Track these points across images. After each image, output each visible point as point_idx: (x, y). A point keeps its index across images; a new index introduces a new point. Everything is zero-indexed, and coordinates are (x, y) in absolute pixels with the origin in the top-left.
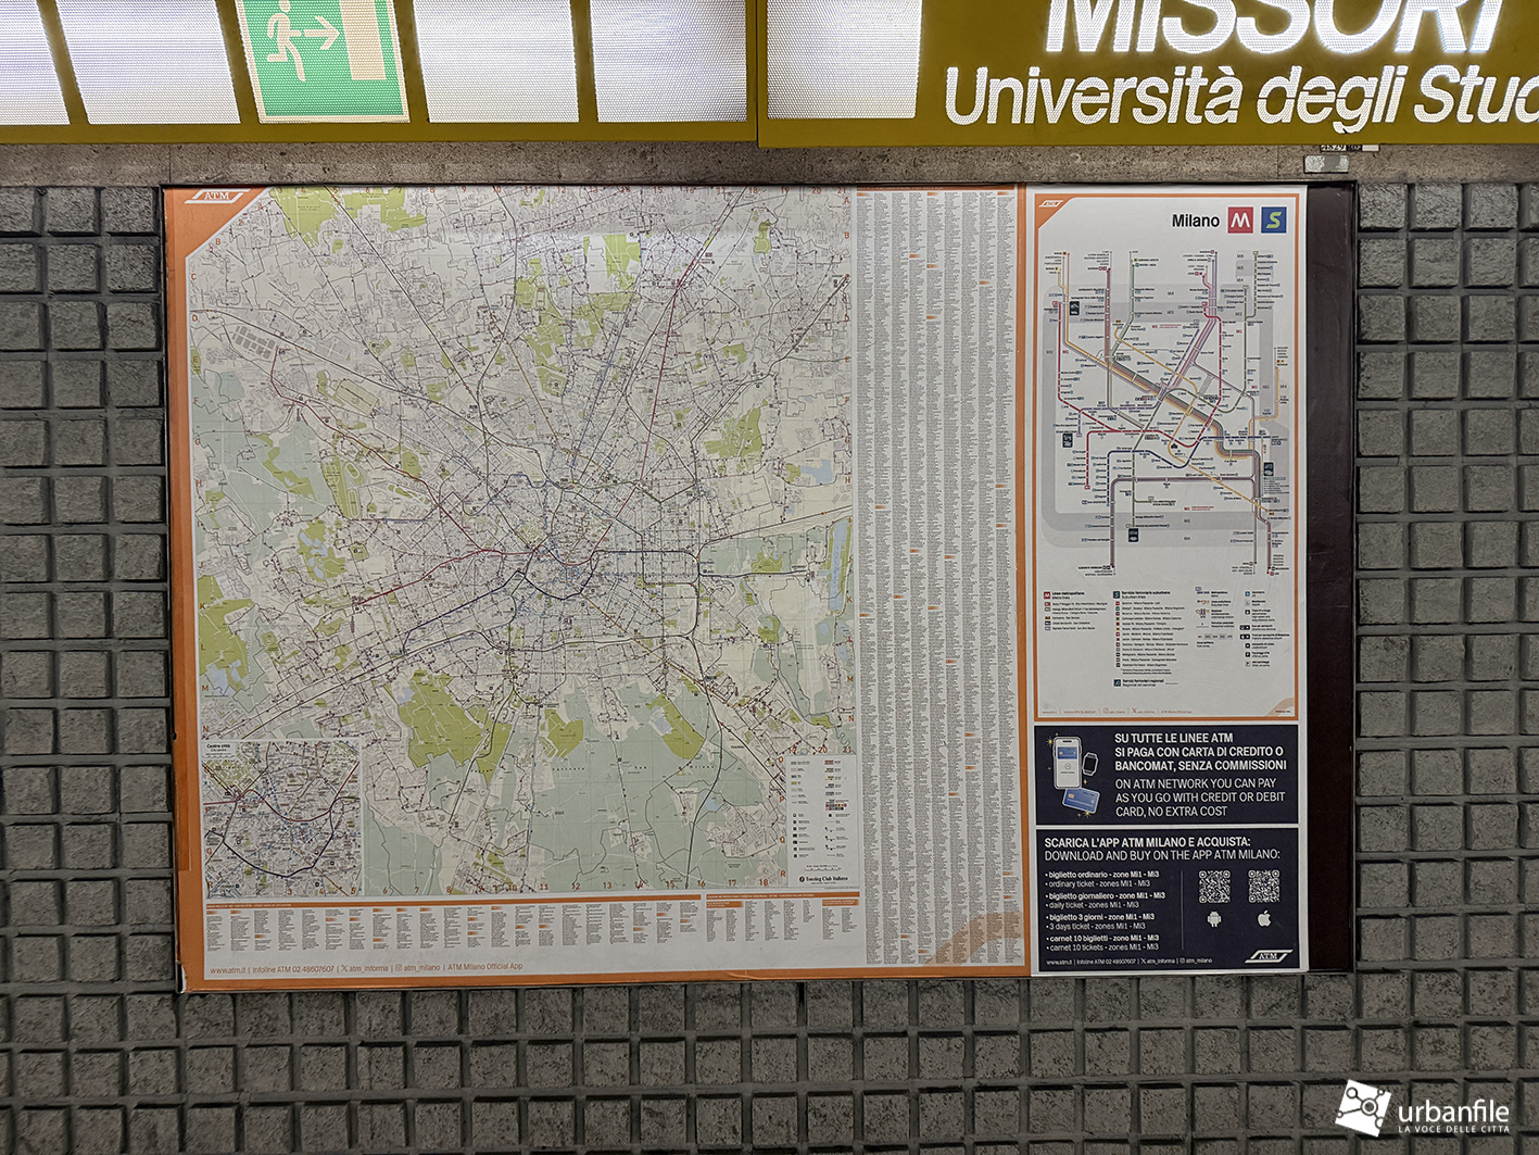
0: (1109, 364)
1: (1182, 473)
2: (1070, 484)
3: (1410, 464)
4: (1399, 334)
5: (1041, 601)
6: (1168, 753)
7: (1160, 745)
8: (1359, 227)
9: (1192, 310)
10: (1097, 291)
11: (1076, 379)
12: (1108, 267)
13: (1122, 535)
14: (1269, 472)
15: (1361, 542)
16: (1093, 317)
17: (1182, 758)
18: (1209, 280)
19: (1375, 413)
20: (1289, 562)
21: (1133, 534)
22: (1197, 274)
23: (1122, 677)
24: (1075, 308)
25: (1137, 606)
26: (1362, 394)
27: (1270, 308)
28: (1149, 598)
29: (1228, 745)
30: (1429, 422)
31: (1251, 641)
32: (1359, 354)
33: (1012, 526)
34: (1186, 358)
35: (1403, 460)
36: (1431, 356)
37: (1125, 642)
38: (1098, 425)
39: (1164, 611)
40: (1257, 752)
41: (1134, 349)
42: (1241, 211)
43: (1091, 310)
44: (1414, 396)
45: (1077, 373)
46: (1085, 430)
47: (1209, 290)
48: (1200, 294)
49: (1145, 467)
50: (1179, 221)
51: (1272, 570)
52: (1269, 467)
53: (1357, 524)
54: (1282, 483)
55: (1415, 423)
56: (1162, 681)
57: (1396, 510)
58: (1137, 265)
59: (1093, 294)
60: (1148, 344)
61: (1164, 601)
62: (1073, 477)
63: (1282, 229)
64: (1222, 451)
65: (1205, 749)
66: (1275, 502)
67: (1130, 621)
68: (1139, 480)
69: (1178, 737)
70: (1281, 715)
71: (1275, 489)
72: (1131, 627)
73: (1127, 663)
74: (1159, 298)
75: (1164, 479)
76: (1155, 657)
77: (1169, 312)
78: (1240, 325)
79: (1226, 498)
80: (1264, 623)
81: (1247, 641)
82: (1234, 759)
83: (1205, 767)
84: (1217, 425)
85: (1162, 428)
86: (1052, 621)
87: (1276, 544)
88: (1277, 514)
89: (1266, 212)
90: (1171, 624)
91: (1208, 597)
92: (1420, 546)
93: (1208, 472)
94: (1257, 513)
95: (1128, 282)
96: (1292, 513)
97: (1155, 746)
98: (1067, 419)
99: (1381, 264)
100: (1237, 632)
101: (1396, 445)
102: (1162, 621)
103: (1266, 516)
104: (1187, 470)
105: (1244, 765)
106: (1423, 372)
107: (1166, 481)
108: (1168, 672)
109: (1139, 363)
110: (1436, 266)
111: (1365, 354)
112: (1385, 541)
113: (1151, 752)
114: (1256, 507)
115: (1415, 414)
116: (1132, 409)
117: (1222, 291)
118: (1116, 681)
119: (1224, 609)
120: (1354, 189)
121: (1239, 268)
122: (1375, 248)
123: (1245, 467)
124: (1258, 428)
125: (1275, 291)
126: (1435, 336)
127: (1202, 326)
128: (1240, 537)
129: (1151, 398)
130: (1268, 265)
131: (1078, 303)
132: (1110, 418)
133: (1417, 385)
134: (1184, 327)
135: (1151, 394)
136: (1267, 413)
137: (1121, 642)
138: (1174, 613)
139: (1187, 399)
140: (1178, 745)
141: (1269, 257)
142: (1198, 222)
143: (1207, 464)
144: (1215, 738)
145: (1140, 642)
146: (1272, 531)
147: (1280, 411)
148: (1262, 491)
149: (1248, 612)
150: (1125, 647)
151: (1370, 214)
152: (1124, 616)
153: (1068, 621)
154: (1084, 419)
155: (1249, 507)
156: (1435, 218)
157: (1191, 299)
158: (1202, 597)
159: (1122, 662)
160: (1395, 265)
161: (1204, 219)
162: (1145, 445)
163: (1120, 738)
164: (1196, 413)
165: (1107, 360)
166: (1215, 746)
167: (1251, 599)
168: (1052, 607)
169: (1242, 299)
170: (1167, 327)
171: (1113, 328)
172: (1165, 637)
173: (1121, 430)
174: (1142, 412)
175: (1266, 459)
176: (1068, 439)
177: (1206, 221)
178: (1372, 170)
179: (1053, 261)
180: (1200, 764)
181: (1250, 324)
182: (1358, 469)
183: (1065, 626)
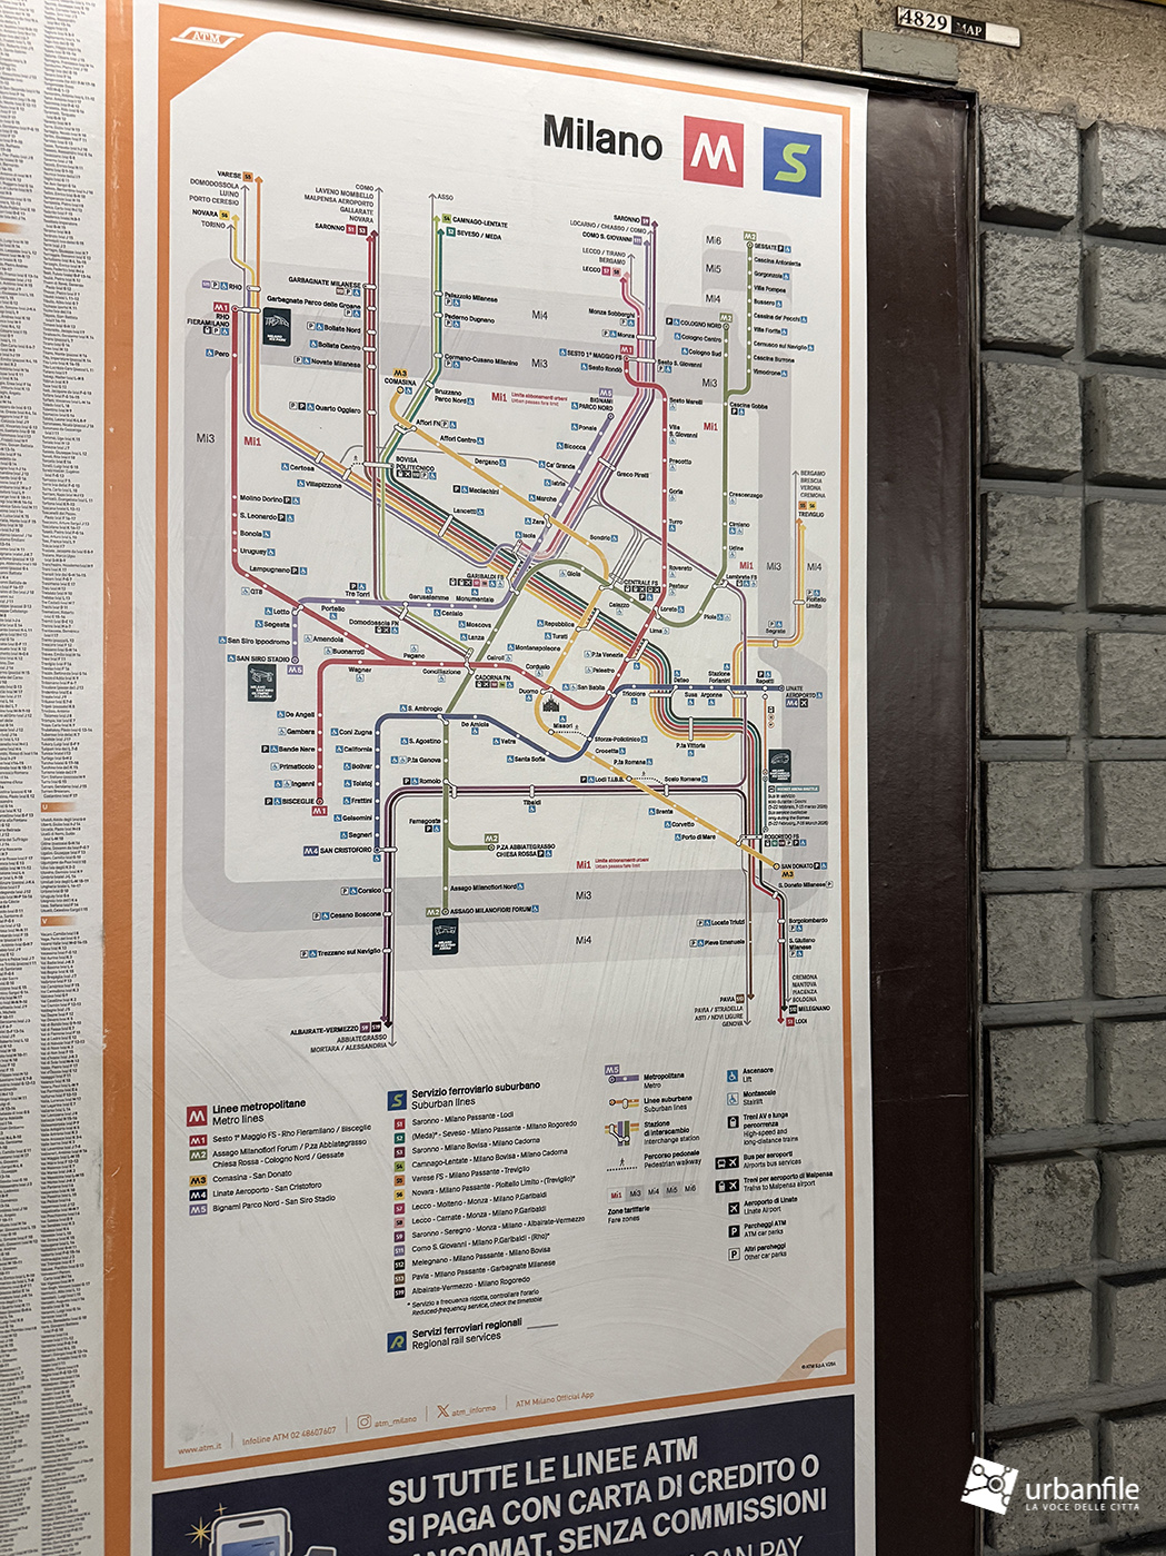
0: (375, 483)
1: (570, 775)
2: (269, 802)
3: (1093, 755)
4: (1067, 457)
5: (178, 1134)
6: (531, 1511)
7: (511, 1494)
8: (984, 205)
9: (597, 362)
10: (342, 287)
11: (282, 518)
12: (371, 227)
13: (414, 936)
14: (782, 774)
15: (992, 940)
16: (331, 355)
17: (568, 1520)
18: (638, 290)
19: (1020, 636)
20: (829, 992)
21: (445, 934)
22: (606, 272)
23: (409, 1324)
24: (277, 326)
25: (453, 1126)
26: (991, 591)
27: (785, 373)
28: (484, 1104)
29: (685, 1468)
30: (1132, 660)
31: (741, 1196)
32: (984, 496)
33: (89, 921)
34: (580, 484)
35: (1077, 745)
36: (1136, 511)
37: (420, 1228)
38: (349, 645)
39: (524, 1134)
40: (757, 1476)
41: (445, 450)
42: (715, 129)
43: (326, 337)
44: (1102, 601)
45: (288, 501)
46: (312, 656)
47: (640, 315)
48: (614, 323)
49: (475, 758)
50: (560, 132)
51: (789, 1012)
52: (781, 760)
53: (983, 897)
54: (811, 799)
55: (1104, 661)
56: (517, 1323)
57: (1069, 863)
58: (452, 232)
59: (329, 293)
60: (481, 441)
61: (524, 1107)
62: (278, 784)
63: (811, 186)
64: (671, 721)
65: (628, 1486)
66: (797, 843)
67: (433, 1171)
68: (461, 790)
69: (558, 1467)
70: (815, 1374)
71: (795, 812)
72: (436, 1185)
73: (422, 1284)
74: (510, 323)
75: (524, 790)
76: (497, 1262)
77: (536, 363)
78: (713, 411)
79: (680, 837)
80: (772, 1148)
81: (732, 1197)
82: (700, 1502)
83: (627, 1533)
84: (658, 656)
85: (519, 659)
86: (210, 1186)
87: (801, 947)
88: (800, 876)
89: (775, 140)
90: (541, 1168)
91: (637, 1090)
92: (1119, 947)
93: (634, 771)
94: (753, 875)
95: (425, 272)
96: (833, 873)
97: (496, 1499)
98: (259, 624)
99: (1030, 293)
100: (707, 1174)
101: (1063, 714)
102: (518, 1162)
103: (774, 879)
104: (584, 767)
105: (724, 1515)
106: (1121, 547)
107: (533, 795)
108: (533, 1297)
109: (457, 489)
110: (1139, 310)
111: (999, 496)
112: (1044, 936)
113: (487, 1517)
114: (751, 860)
115: (1105, 643)
116: (440, 606)
117: (670, 322)
118: (391, 1337)
119: (676, 1119)
120: (971, 113)
121: (710, 268)
122: (1018, 254)
123: (723, 758)
124: (755, 664)
125: (797, 334)
126: (1143, 465)
127: (620, 404)
128: (715, 933)
129: (491, 581)
130: (780, 269)
131: (286, 314)
132: (384, 628)
133: (1107, 574)
134: (576, 406)
135: (488, 571)
136: (775, 630)
137: (408, 1229)
138: (550, 1139)
139: (583, 588)
140: (560, 1488)
141: (781, 249)
142: (609, 142)
143: (634, 750)
144: (652, 1455)
145: (457, 1224)
146: (791, 914)
147: (805, 627)
148: (766, 818)
149: (733, 1121)
150: (420, 1242)
151: (1007, 174)
152: (419, 1158)
153: (259, 1184)
154: (307, 625)
155: (733, 858)
156: (1139, 205)
157: (592, 334)
158: (623, 1090)
159: (409, 1285)
160: (1059, 300)
161: (623, 136)
162: (476, 700)
163: (401, 1492)
164: (606, 624)
165: (371, 473)
166: (651, 1475)
167: (739, 1087)
168: (212, 1146)
169: (718, 347)
170: (533, 399)
171: (385, 391)
172: (527, 1204)
173: (411, 660)
174: (468, 615)
175: (773, 740)
176: (262, 679)
177: (629, 142)
178: (1007, 88)
179: (214, 192)
180: (615, 1530)
181: (737, 409)
182: (984, 766)
183: (249, 1199)
